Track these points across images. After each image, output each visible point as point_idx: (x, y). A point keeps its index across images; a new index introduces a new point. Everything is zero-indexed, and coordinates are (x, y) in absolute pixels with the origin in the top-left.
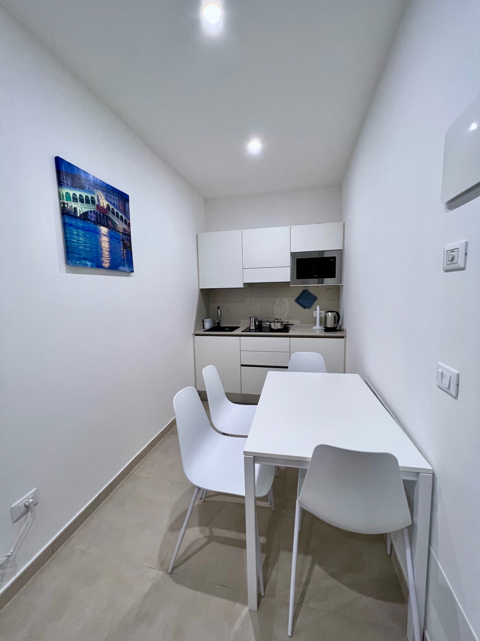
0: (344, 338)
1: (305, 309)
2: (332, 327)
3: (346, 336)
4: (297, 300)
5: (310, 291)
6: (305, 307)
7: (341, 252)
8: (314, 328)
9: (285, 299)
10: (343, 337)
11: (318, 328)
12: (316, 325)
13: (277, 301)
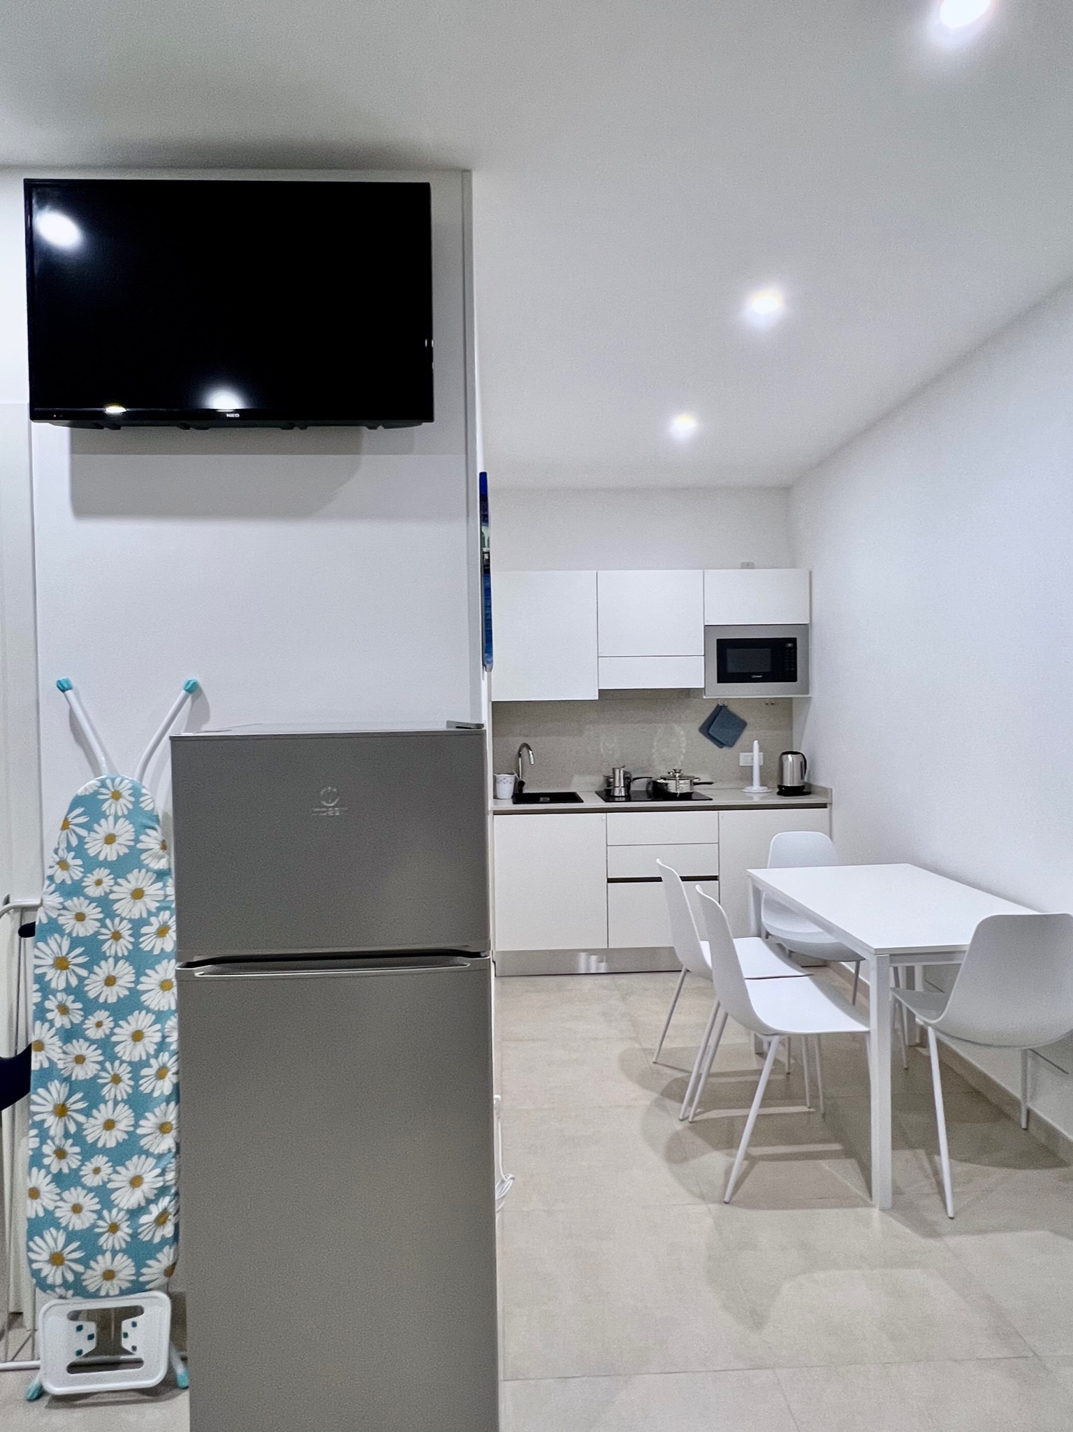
0: (826, 807)
1: (721, 747)
2: (796, 785)
3: (831, 804)
4: (706, 729)
5: (734, 709)
6: (721, 744)
7: (805, 628)
8: (748, 789)
9: (676, 728)
10: (824, 806)
11: (756, 791)
12: (751, 784)
13: (659, 731)
